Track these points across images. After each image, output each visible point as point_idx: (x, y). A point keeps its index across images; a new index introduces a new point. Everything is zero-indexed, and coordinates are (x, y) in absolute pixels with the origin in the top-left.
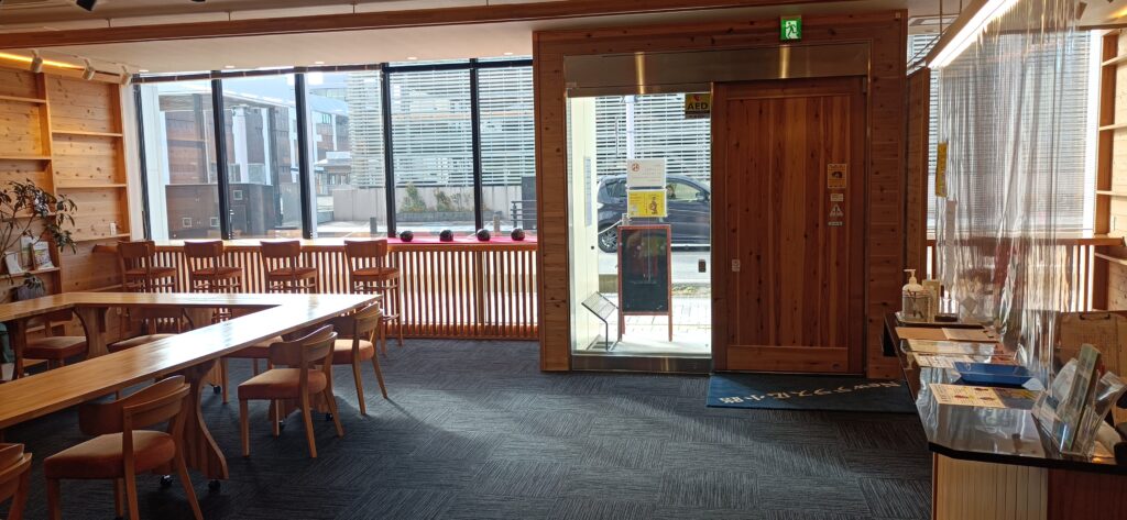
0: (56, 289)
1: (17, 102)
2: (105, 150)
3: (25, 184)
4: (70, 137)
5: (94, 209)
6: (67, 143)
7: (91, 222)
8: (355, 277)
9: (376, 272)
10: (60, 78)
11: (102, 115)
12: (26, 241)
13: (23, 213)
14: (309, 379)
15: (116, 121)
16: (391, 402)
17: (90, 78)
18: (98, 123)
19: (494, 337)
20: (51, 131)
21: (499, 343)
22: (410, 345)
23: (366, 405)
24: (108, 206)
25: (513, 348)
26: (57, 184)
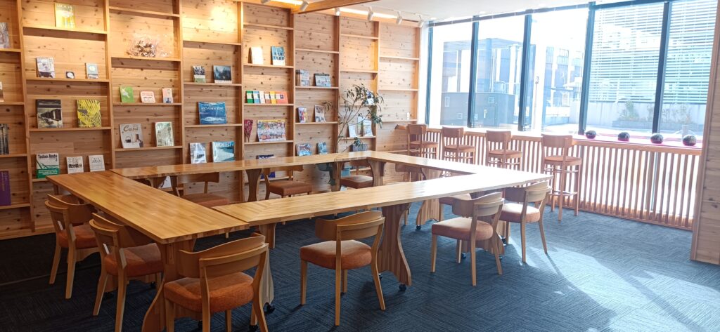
0: (373, 148)
1: (363, 39)
2: (408, 68)
3: (361, 86)
4: (390, 60)
5: (398, 104)
6: (388, 64)
7: (395, 111)
8: (545, 162)
9: (561, 159)
10: (388, 24)
11: (409, 47)
12: (360, 119)
13: (359, 103)
14: (477, 229)
15: (417, 52)
16: (549, 257)
17: (400, 23)
18: (406, 52)
19: (657, 222)
20: (379, 56)
21: (660, 228)
22: (582, 217)
23: (527, 256)
24: (406, 103)
25: (671, 235)
26: (379, 88)
